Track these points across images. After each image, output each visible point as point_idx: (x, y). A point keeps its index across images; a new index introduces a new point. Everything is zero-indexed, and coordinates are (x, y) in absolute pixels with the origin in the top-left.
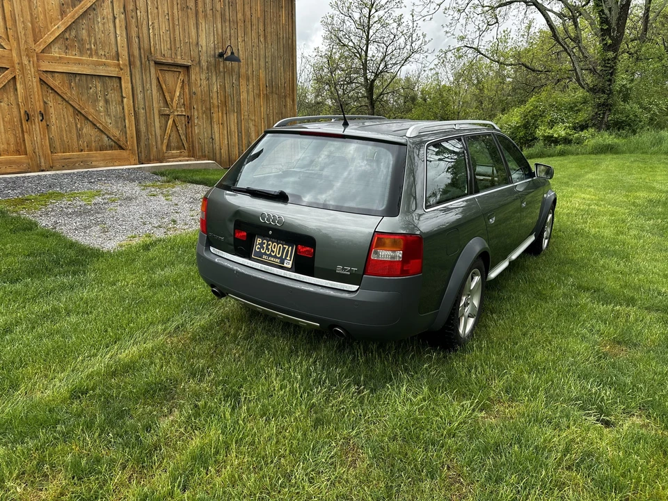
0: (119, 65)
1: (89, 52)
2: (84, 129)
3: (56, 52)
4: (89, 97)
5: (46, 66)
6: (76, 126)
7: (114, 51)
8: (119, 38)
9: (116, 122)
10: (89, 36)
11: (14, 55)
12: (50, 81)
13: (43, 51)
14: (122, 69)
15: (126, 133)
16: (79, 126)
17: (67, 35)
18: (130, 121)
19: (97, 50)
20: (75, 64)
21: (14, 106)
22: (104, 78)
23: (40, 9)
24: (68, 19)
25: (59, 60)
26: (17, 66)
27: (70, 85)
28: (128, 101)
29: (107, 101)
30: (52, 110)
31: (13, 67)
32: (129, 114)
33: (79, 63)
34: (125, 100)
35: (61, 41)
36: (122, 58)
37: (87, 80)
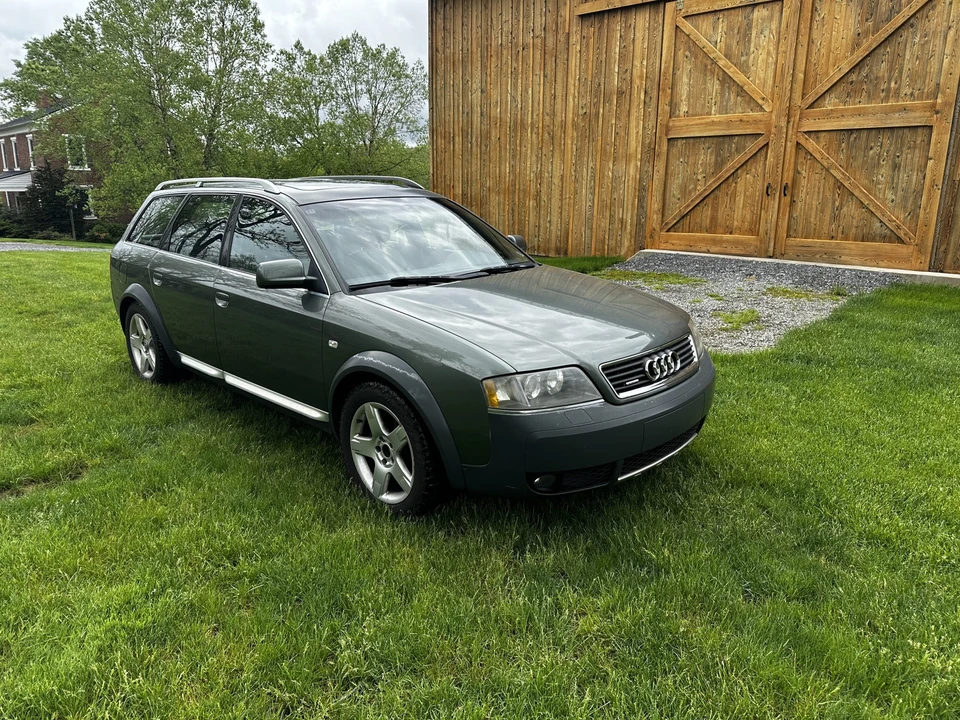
0: (934, 105)
1: (883, 95)
2: (845, 209)
3: (829, 104)
4: (864, 162)
5: (810, 125)
6: (834, 203)
7: (932, 84)
8: (946, 61)
9: (905, 199)
10: (891, 70)
11: (774, 117)
12: (811, 144)
13: (811, 106)
14: (937, 113)
15: (918, 216)
16: (837, 204)
17: (853, 77)
18: (929, 198)
19: (899, 89)
20: (853, 116)
21: (760, 178)
22: (900, 132)
23: (823, 51)
24: (860, 54)
25: (829, 115)
26: (773, 130)
27: (840, 146)
28: (936, 165)
29: (896, 167)
30: (804, 182)
31: (769, 131)
32: (933, 184)
33: (859, 113)
34: (930, 163)
35: (840, 88)
36: (944, 93)
37: (868, 137)
